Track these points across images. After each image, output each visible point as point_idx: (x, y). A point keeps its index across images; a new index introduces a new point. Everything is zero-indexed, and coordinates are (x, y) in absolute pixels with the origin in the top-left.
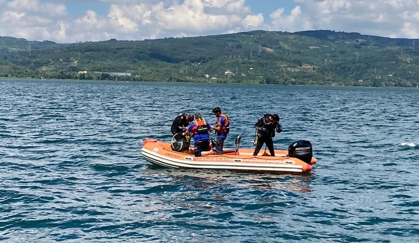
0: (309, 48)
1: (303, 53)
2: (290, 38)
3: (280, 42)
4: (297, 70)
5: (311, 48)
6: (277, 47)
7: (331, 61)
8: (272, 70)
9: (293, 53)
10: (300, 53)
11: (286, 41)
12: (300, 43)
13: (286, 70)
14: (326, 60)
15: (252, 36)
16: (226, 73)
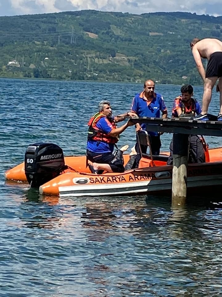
0: (149, 35)
1: (135, 41)
2: (128, 21)
3: (111, 26)
4: (106, 62)
5: (150, 34)
6: (105, 32)
7: (168, 51)
8: (73, 61)
9: (122, 40)
10: (130, 40)
11: (120, 25)
12: (139, 27)
13: (91, 61)
14: (162, 51)
15: (78, 17)
16: (10, 63)
